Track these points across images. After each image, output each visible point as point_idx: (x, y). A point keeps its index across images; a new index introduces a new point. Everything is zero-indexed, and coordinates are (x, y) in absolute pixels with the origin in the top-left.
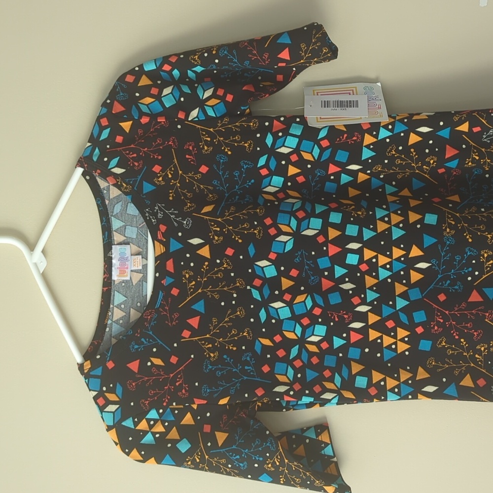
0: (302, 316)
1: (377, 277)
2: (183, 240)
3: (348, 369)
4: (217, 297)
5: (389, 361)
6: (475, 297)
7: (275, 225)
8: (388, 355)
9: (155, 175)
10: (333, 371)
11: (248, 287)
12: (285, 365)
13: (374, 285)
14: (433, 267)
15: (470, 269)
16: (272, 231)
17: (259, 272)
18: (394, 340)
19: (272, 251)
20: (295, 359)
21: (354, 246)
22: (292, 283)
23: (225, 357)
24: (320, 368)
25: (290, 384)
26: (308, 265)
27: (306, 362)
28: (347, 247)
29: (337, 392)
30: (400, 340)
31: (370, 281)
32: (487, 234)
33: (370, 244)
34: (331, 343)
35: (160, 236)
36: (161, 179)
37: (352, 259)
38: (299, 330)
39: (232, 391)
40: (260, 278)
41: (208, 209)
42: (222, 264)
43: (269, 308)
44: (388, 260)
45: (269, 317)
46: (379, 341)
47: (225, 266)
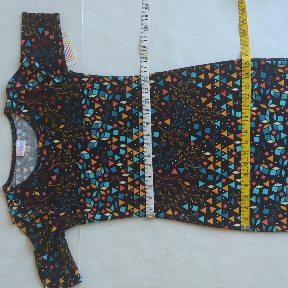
0: (99, 177)
1: (132, 161)
2: (51, 141)
3: (118, 203)
4: (64, 167)
5: (136, 201)
6: (174, 172)
7: (90, 135)
8: (136, 197)
9: (39, 111)
10: (111, 203)
11: (77, 163)
12: (90, 200)
13: (131, 165)
14: (157, 157)
15: (173, 159)
16: (89, 138)
17: (82, 156)
18: (138, 191)
19: (88, 147)
20: (95, 197)
21: (123, 146)
22: (96, 162)
23: (65, 194)
24: (105, 202)
25: (92, 208)
26: (103, 154)
27: (99, 199)
28: (120, 146)
29: (112, 213)
30: (141, 191)
31: (129, 163)
32: (180, 142)
33: (130, 145)
34: (111, 191)
35: (41, 139)
36: (42, 113)
37: (122, 152)
38: (97, 184)
39: (67, 210)
40: (82, 159)
41: (62, 126)
42: (66, 152)
43: (85, 173)
44: (138, 153)
45: (85, 177)
46: (132, 191)
47: (68, 153)
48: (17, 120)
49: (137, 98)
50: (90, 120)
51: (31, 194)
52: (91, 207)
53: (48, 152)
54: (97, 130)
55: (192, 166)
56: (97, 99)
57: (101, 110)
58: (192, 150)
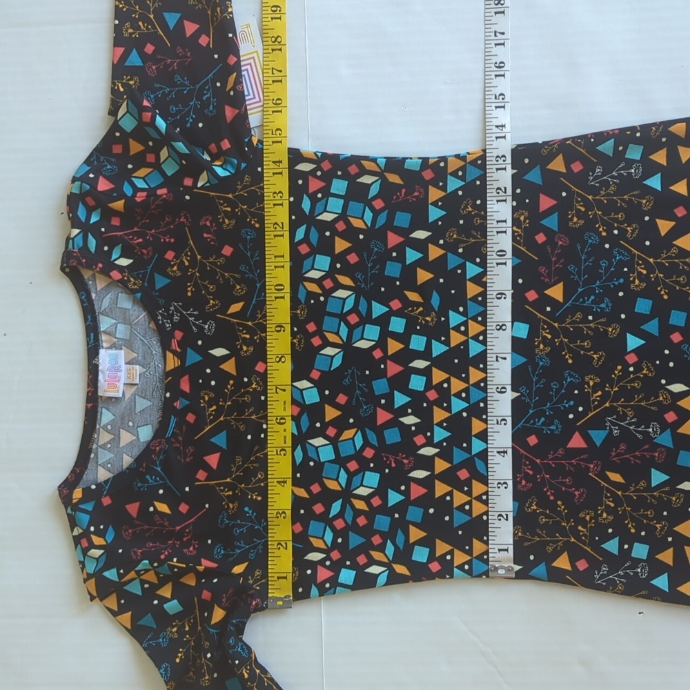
0: (349, 458)
1: (448, 409)
2: (203, 351)
3: (405, 535)
4: (242, 427)
5: (460, 528)
6: (577, 442)
7: (320, 332)
8: (460, 519)
9: (168, 263)
10: (385, 536)
12: (323, 525)
13: (445, 420)
14: (523, 398)
15: (572, 403)
16: (316, 341)
17: (296, 396)
18: (467, 499)
19: (315, 367)
20: (336, 517)
21: (420, 364)
22: (339, 413)
23: (246, 509)
24: (368, 531)
25: (327, 551)
26: (360, 388)
27: (350, 523)
28: (411, 365)
29: (388, 565)
30: (476, 498)
31: (439, 415)
32: (593, 354)
33: (441, 362)
34: (385, 498)
35: (175, 346)
36: (175, 268)
37: (417, 383)
38: (343, 477)
39: (252, 556)
40: (297, 403)
41: (236, 308)
42: (250, 383)
43: (307, 445)
44: (463, 385)
45: (306, 458)
46: (448, 498)
47: (254, 386)
48: (98, 290)
49: (461, 222)
50: (321, 287)
51: (143, 511)
52: (325, 547)
53: (193, 383)
54: (343, 317)
55: (630, 424)
56: (341, 226)
57: (353, 258)
58: (632, 376)
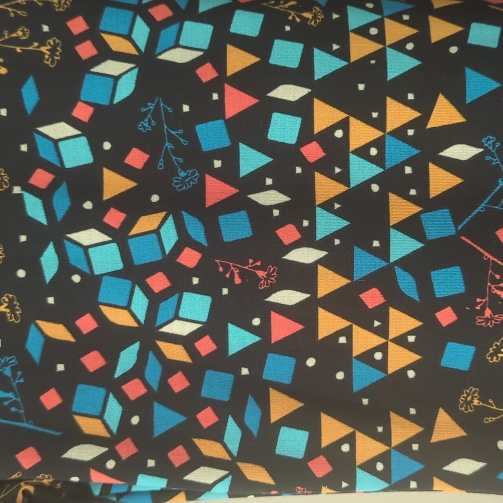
0: (151, 268)
1: (344, 178)
3: (261, 407)
5: (364, 392)
7: (94, 34)
8: (363, 376)
10: (223, 410)
11: (17, 190)
12: (102, 391)
13: (338, 198)
14: (488, 158)
16: (86, 50)
17: (46, 152)
18: (378, 340)
19: (82, 98)
20: (128, 377)
21: (290, 92)
22: (131, 184)
24: (189, 402)
25: (110, 442)
26: (172, 139)
27: (155, 387)
28: (272, 94)
29: (229, 466)
30: (395, 340)
31: (326, 188)
33: (331, 90)
34: (221, 340)
37: (284, 129)
38: (140, 304)
40: (47, 166)
43: (67, 244)
44: (374, 134)
45: (66, 268)
46: (342, 340)
52: (106, 435)
